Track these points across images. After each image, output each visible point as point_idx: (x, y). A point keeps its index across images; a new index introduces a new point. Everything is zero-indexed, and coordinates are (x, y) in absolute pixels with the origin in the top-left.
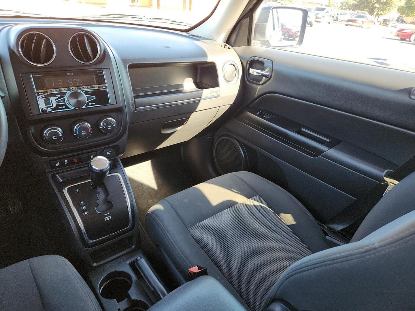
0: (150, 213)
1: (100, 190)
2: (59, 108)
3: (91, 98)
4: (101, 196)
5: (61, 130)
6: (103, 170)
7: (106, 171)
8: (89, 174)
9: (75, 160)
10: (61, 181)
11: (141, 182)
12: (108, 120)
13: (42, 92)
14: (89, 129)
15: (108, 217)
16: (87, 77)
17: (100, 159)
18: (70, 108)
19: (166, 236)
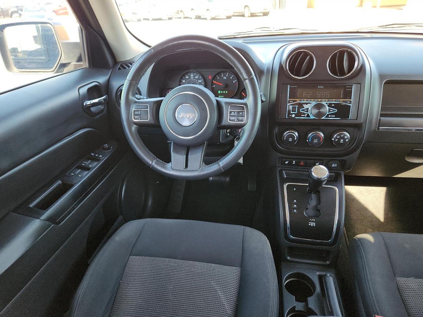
0: (357, 239)
1: (313, 196)
2: (302, 116)
3: (332, 111)
4: (313, 202)
5: (297, 134)
6: (320, 178)
7: (323, 181)
8: (307, 178)
9: (302, 163)
10: (285, 177)
11: (366, 207)
12: (342, 134)
13: (292, 101)
14: (322, 139)
15: (312, 223)
16: (335, 91)
17: (322, 168)
18: (310, 117)
19: (364, 269)
